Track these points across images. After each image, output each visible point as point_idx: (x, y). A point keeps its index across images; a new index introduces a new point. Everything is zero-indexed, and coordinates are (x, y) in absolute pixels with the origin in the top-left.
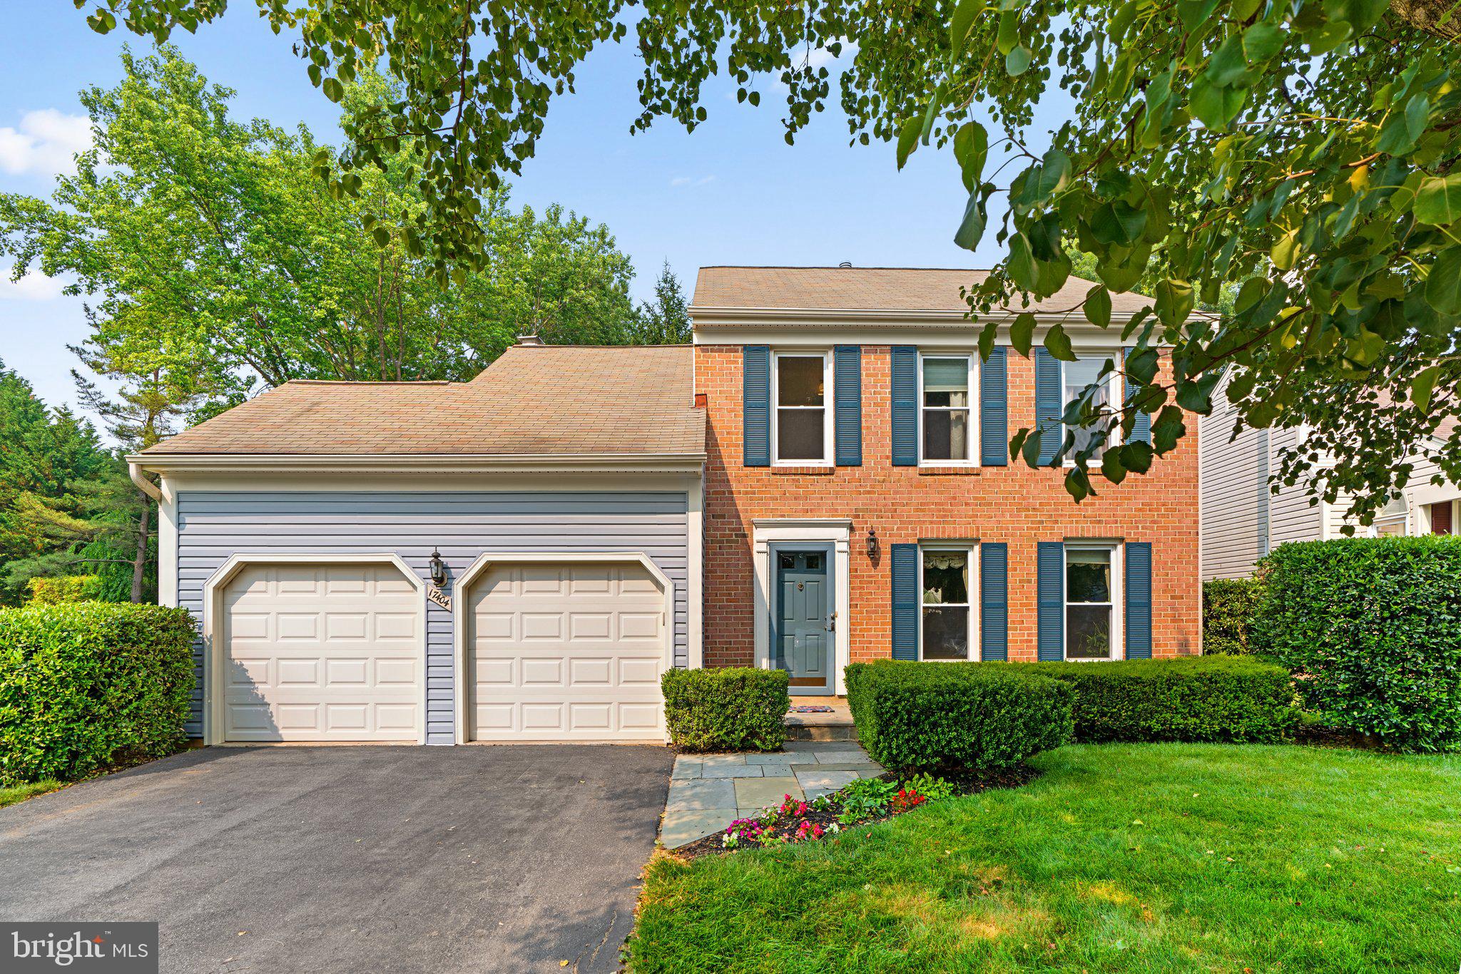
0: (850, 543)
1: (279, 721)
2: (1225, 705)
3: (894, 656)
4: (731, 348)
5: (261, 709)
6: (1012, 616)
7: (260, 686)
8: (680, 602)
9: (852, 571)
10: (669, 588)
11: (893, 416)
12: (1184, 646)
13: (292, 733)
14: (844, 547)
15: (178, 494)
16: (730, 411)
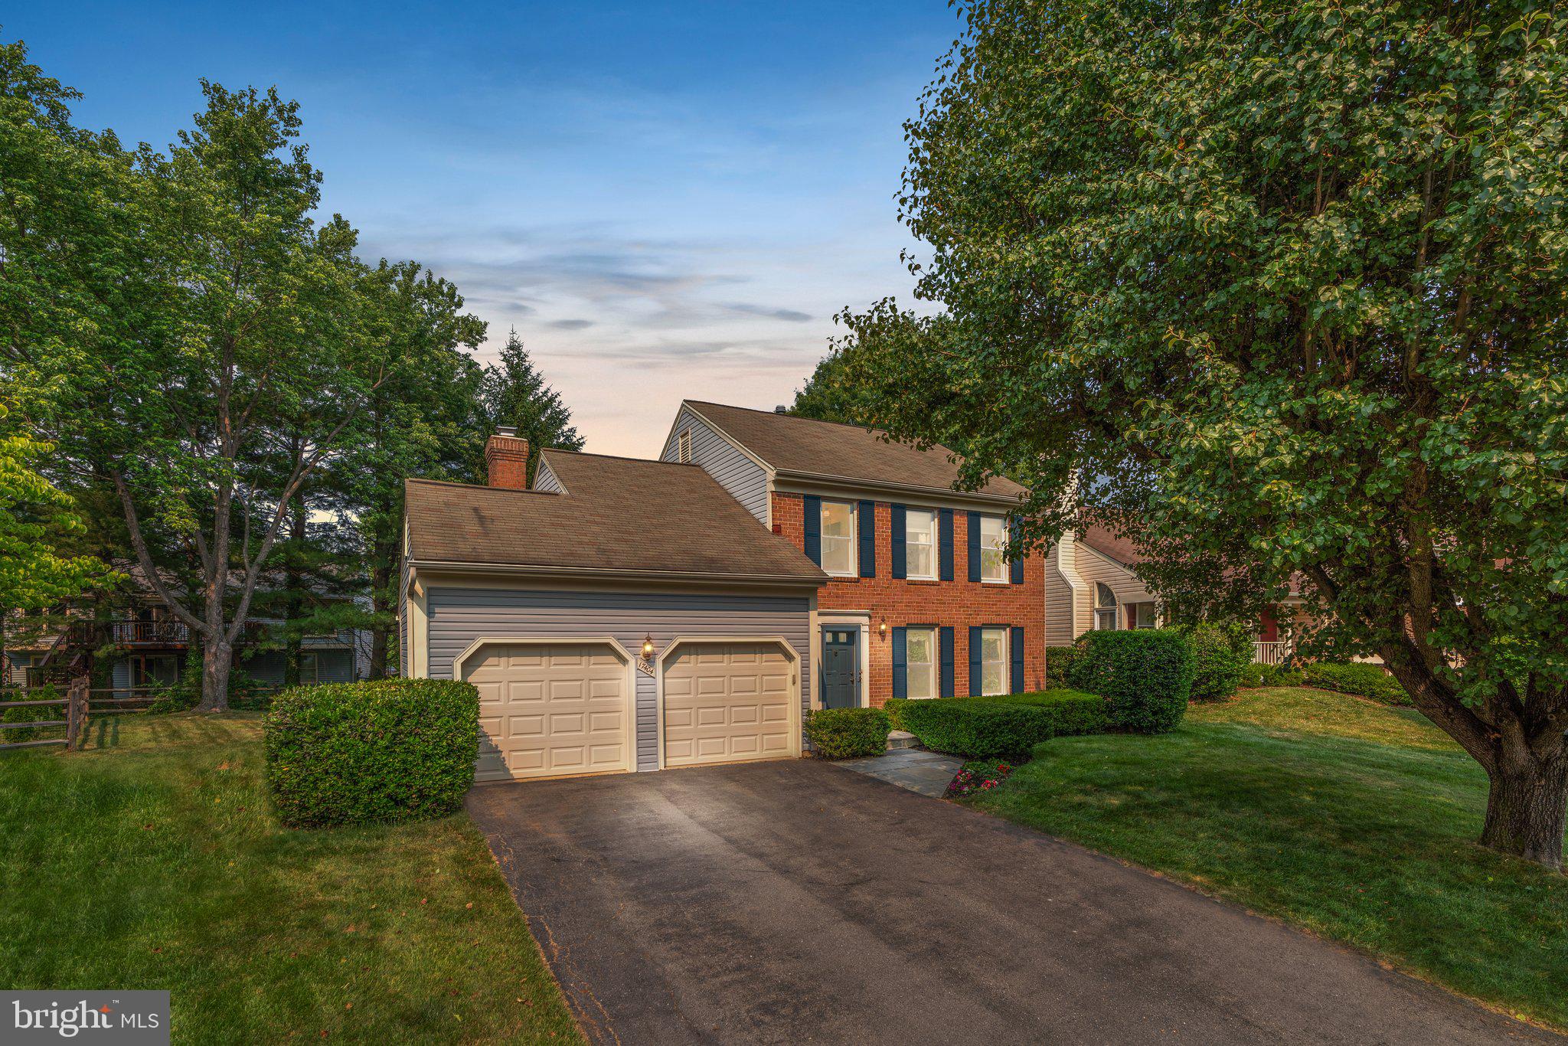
0: (870, 626)
1: (510, 764)
2: (1077, 716)
3: (894, 696)
4: (796, 496)
5: (496, 755)
6: (957, 670)
7: (494, 738)
8: (805, 667)
9: (871, 643)
10: (798, 659)
11: (892, 547)
12: (1038, 684)
13: (517, 773)
14: (867, 628)
15: (429, 589)
16: (796, 537)
